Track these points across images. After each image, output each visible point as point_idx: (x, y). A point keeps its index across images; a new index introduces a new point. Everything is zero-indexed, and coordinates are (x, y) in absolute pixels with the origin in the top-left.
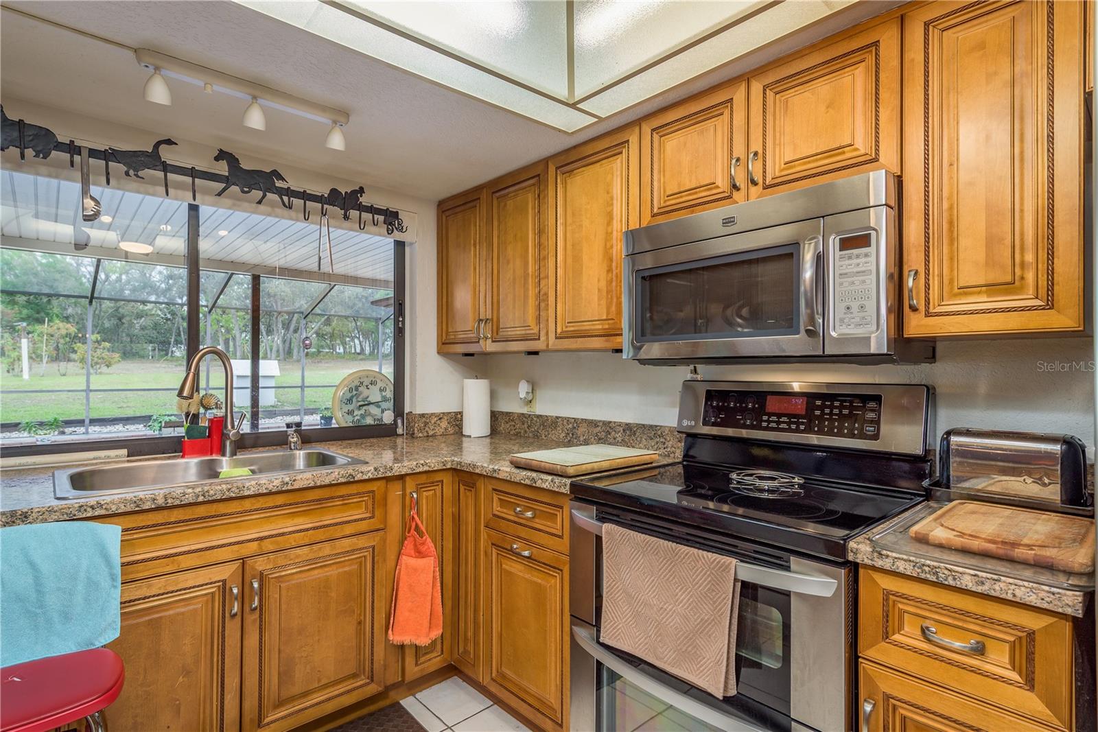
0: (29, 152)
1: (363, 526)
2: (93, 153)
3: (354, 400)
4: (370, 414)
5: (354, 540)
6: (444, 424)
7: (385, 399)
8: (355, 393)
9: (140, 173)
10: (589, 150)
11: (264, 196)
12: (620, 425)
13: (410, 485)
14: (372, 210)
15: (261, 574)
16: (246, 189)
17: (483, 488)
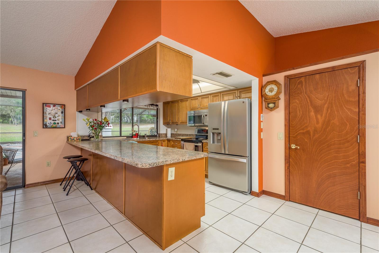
3: (151, 131)
4: (153, 134)
6: (164, 135)
7: (155, 131)
10: (184, 100)
12: (189, 134)
17: (171, 141)
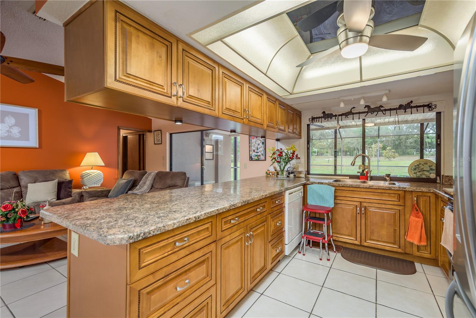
0: (329, 119)
1: (396, 203)
2: (339, 115)
3: (417, 169)
4: (424, 174)
5: (393, 206)
8: (417, 167)
9: (348, 117)
11: (378, 113)
13: (414, 195)
14: (417, 107)
15: (365, 206)
16: (372, 113)
